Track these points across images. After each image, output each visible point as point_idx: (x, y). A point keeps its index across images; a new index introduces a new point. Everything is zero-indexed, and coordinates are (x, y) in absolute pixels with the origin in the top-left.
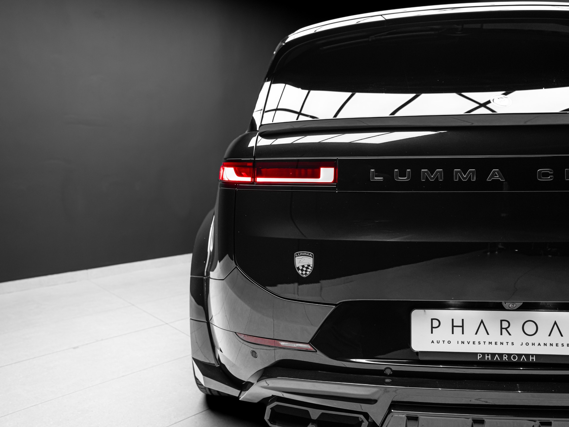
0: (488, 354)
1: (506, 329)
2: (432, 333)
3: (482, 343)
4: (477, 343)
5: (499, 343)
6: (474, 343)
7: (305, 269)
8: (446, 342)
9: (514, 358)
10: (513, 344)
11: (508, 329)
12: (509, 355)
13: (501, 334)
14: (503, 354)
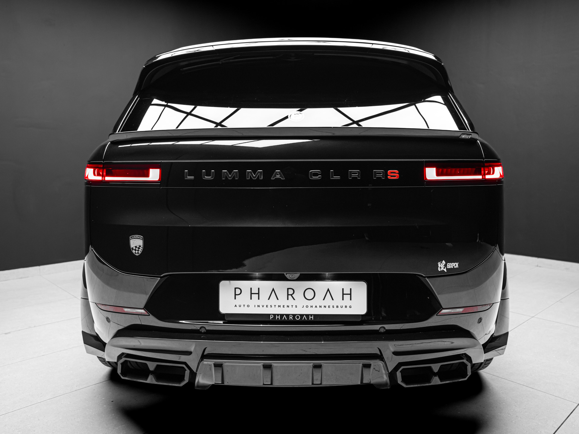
0: (278, 315)
1: (291, 295)
2: (235, 299)
3: (273, 306)
4: (269, 306)
5: (286, 306)
6: (267, 306)
7: (137, 249)
8: (246, 306)
9: (298, 317)
10: (296, 307)
11: (293, 295)
12: (294, 315)
13: (288, 299)
14: (289, 315)
